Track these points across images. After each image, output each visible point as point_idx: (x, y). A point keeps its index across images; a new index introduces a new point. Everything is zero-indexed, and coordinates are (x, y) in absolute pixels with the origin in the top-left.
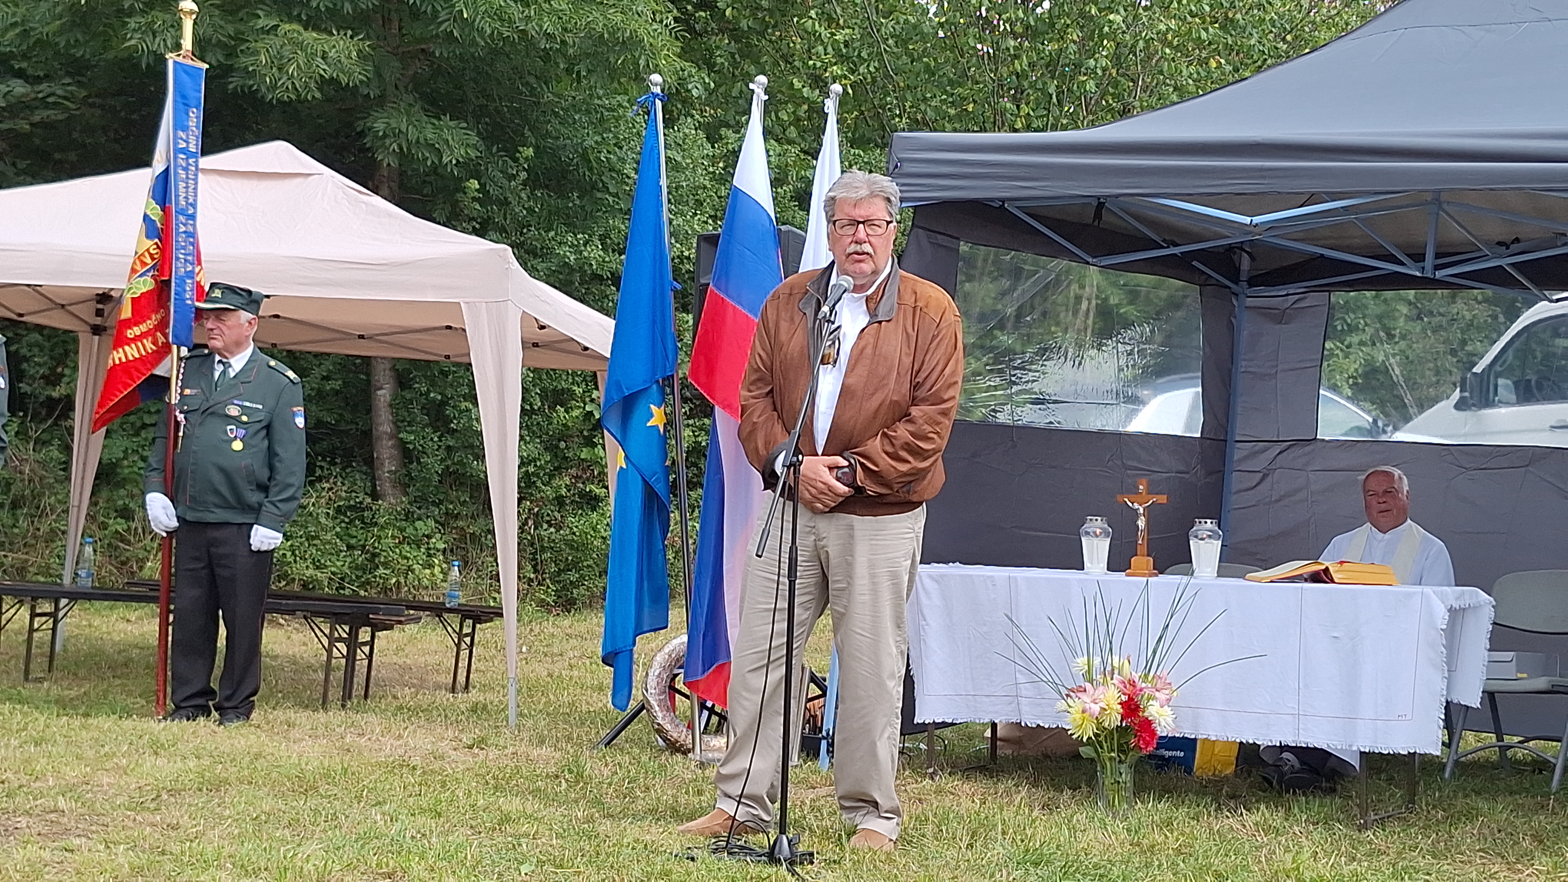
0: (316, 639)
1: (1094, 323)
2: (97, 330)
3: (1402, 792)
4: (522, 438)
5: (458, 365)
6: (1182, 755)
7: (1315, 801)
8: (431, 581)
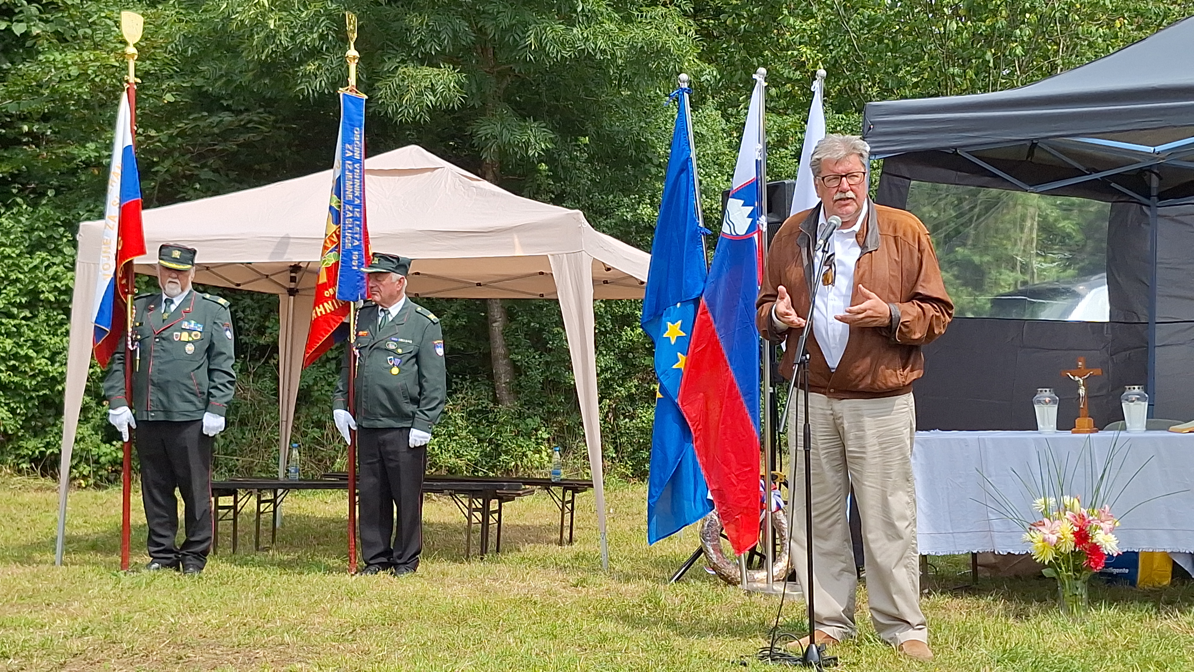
0: (459, 510)
2: (292, 292)
5: (548, 300)
6: (1127, 571)
8: (540, 463)
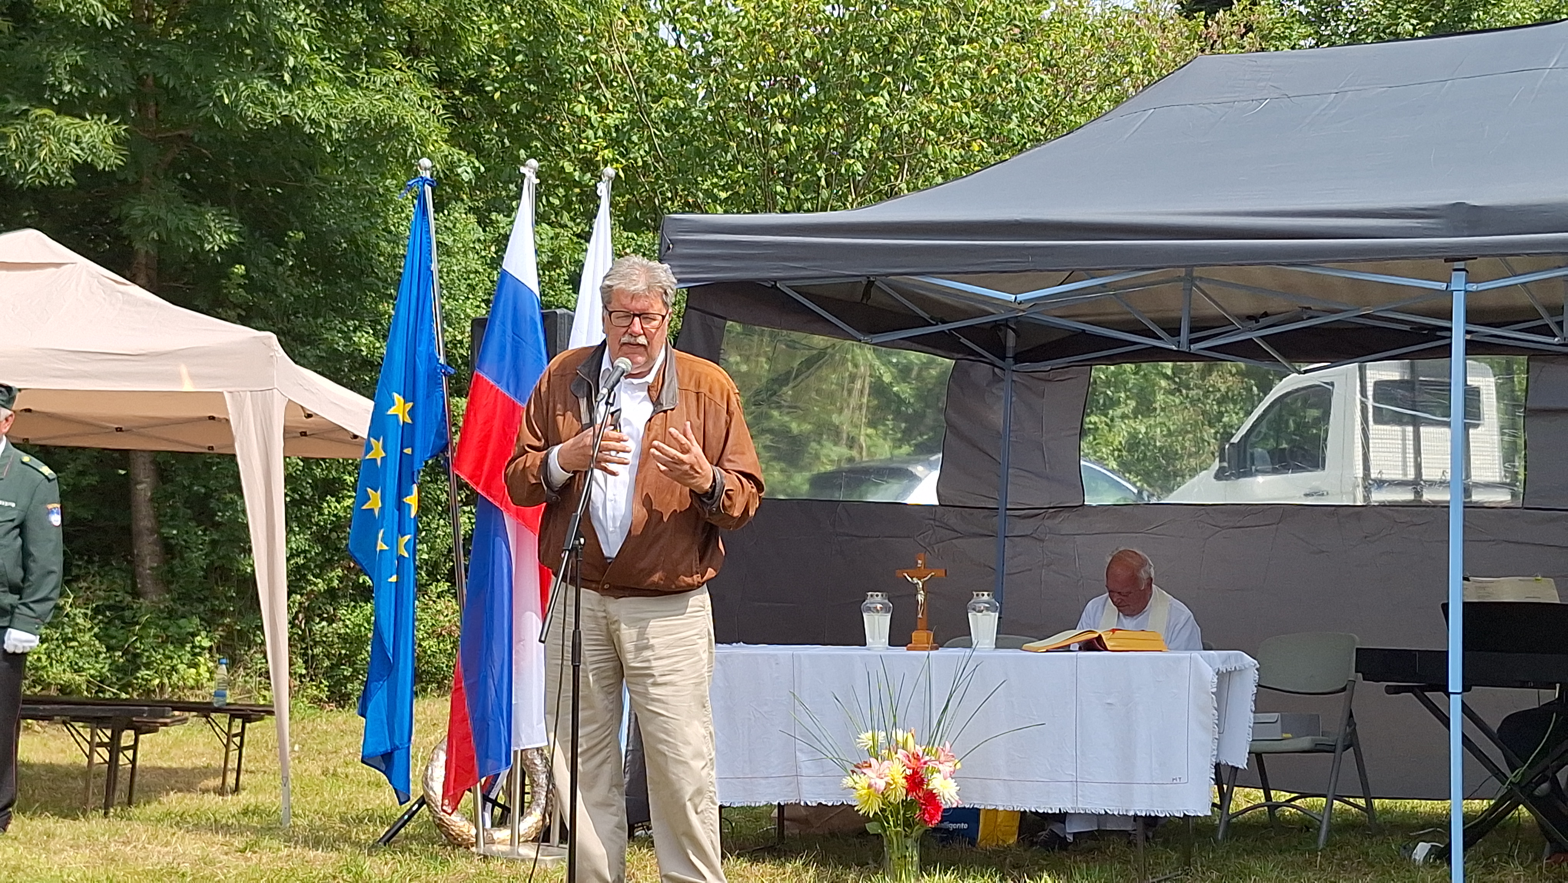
0: (77, 745)
1: (868, 401)
3: (1176, 854)
4: (289, 529)
5: (221, 456)
6: (966, 826)
7: (1095, 867)
8: (197, 681)
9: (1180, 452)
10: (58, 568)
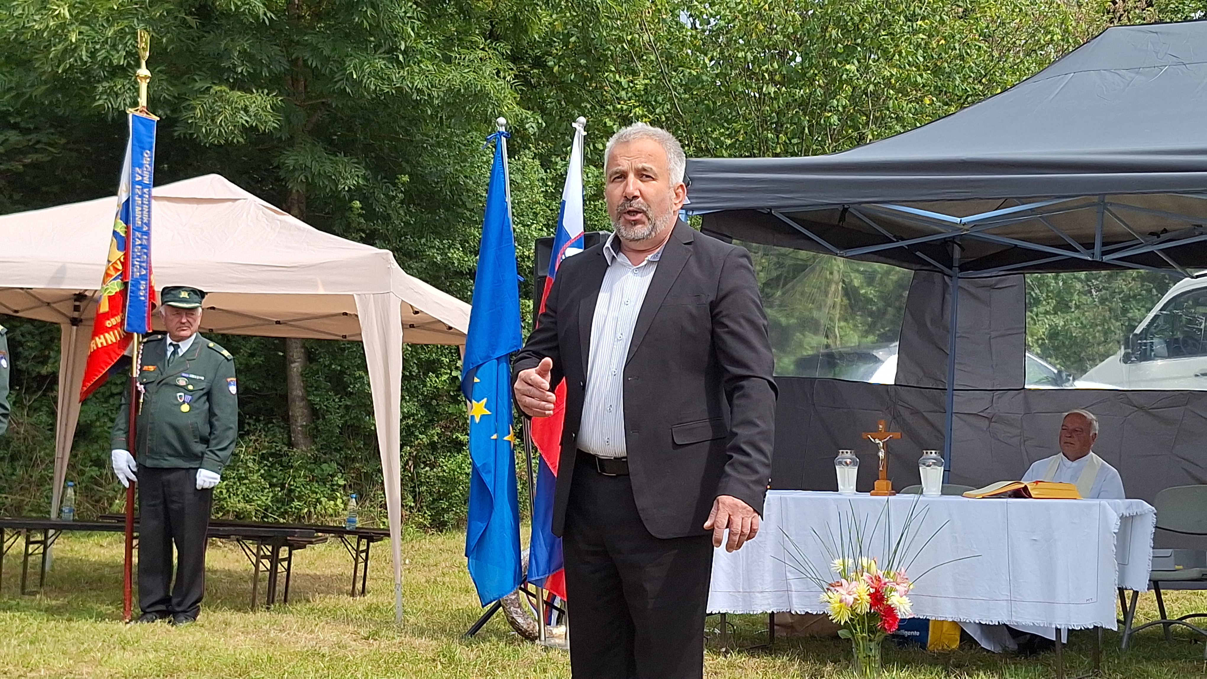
0: (247, 557)
1: (842, 301)
2: (75, 322)
3: (1090, 659)
4: (403, 398)
5: (352, 342)
6: (918, 634)
7: (1022, 668)
8: (335, 510)
9: (1091, 341)
10: (235, 425)
